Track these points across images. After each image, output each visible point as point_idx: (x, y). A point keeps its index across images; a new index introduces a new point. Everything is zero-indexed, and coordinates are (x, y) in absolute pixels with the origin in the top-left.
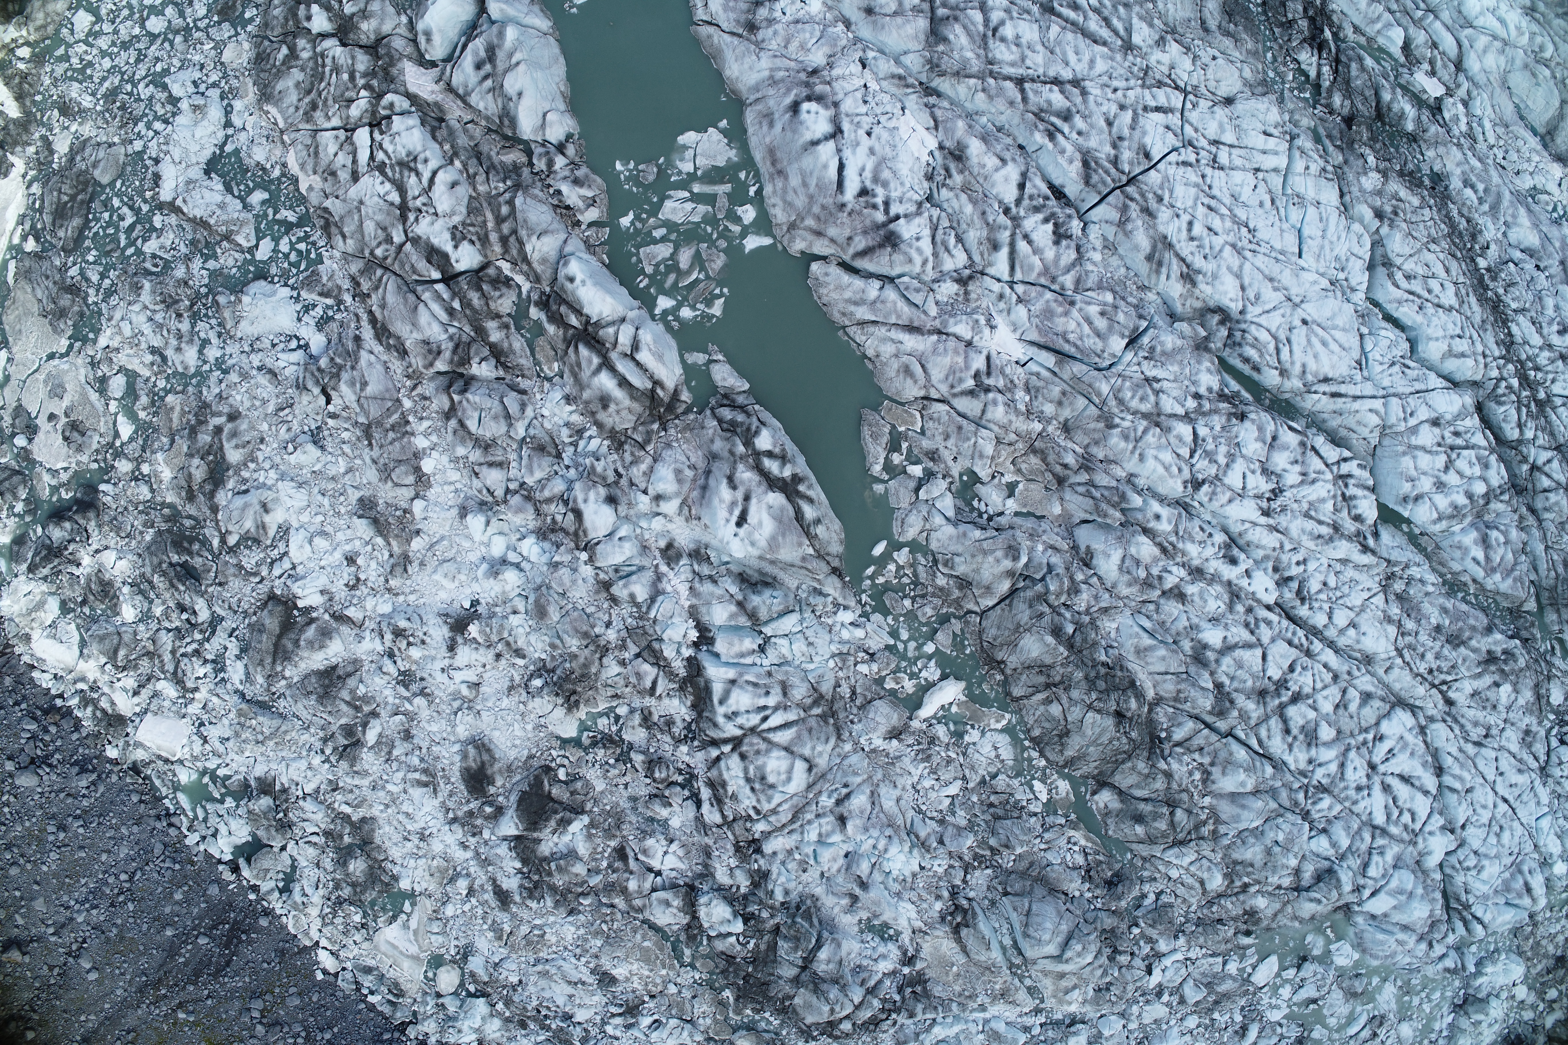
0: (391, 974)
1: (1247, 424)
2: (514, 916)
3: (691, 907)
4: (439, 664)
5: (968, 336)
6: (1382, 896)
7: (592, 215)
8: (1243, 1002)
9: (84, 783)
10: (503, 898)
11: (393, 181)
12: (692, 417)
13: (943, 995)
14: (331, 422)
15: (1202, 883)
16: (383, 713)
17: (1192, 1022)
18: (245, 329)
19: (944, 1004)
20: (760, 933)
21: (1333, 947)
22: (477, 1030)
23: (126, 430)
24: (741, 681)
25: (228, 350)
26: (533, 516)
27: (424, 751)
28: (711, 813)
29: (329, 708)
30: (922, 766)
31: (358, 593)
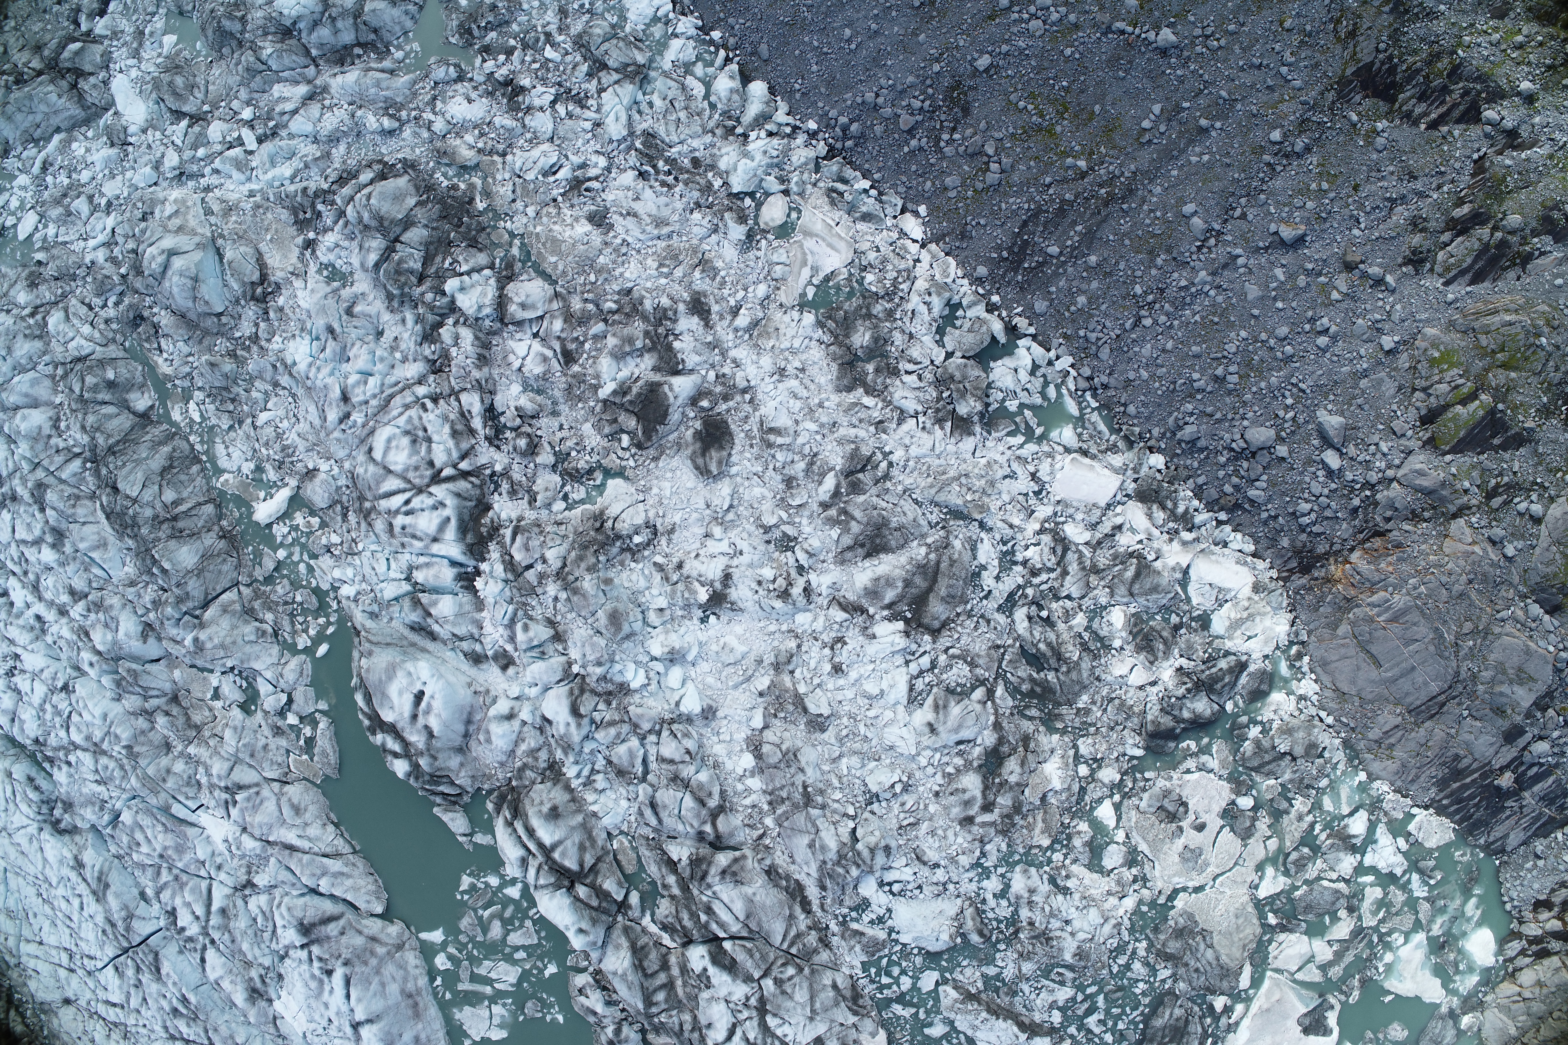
0: (837, 215)
1: (33, 735)
2: (688, 288)
3: (501, 302)
4: (744, 559)
5: (245, 838)
7: (581, 980)
8: (46, 194)
9: (1188, 429)
10: (699, 308)
11: (774, 1035)
12: (486, 787)
13: (279, 210)
14: (851, 811)
15: (66, 319)
16: (815, 507)
17: (84, 176)
18: (951, 907)
19: (280, 200)
20: (439, 275)
22: (746, 155)
23: (1105, 812)
24: (427, 541)
25: (974, 886)
26: (631, 709)
27: (771, 467)
28: (473, 402)
29: (875, 513)
30: (289, 442)
31: (833, 635)
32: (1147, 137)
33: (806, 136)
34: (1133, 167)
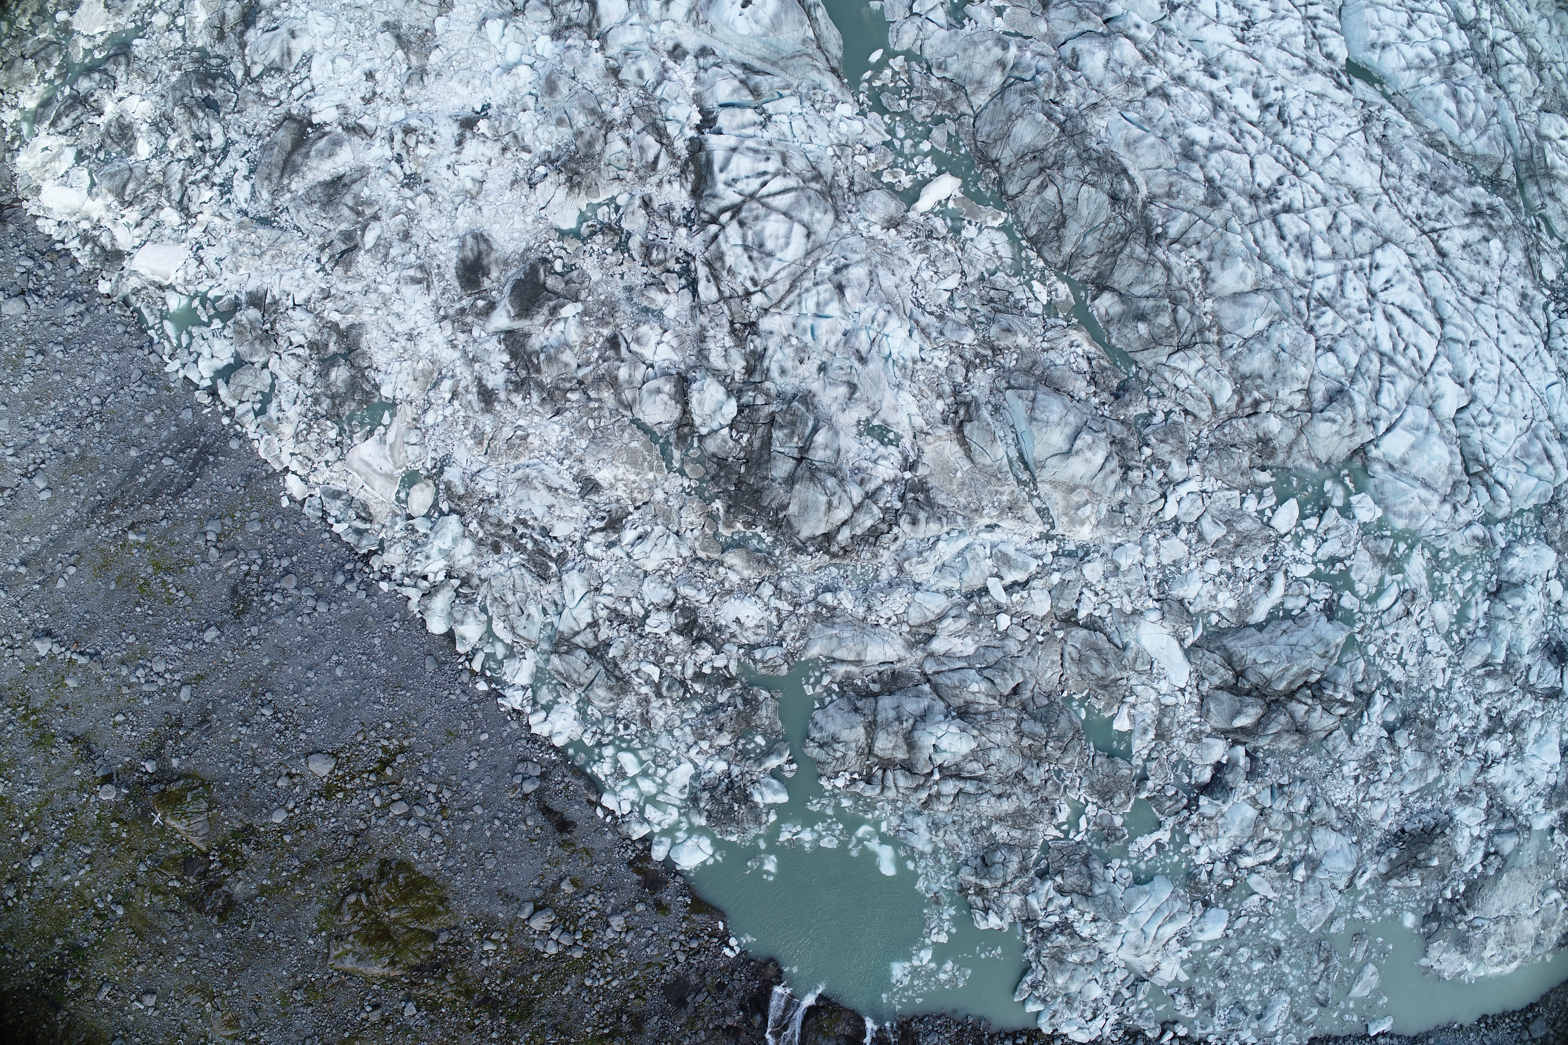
0: (362, 496)
2: (497, 416)
3: (683, 396)
4: (446, 161)
6: (1398, 430)
8: (1265, 550)
9: (73, 311)
10: (487, 397)
13: (949, 504)
15: (1212, 401)
16: (384, 216)
17: (1213, 567)
19: (948, 516)
20: (753, 425)
21: (1354, 499)
22: (447, 554)
24: (742, 148)
26: (548, 16)
27: (421, 249)
28: (707, 292)
29: (331, 214)
30: (921, 256)
31: (373, 105)
32: (72, 559)
33: (393, 577)
34: (88, 532)
